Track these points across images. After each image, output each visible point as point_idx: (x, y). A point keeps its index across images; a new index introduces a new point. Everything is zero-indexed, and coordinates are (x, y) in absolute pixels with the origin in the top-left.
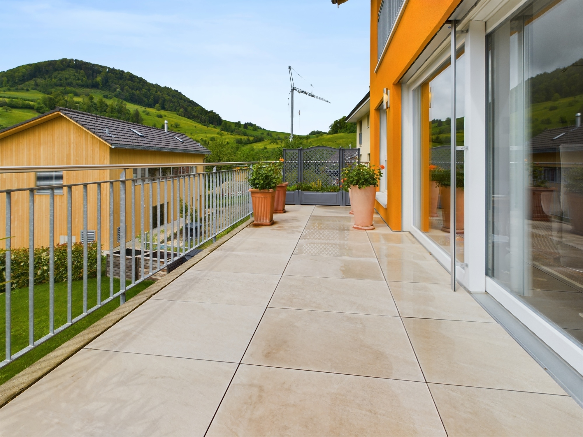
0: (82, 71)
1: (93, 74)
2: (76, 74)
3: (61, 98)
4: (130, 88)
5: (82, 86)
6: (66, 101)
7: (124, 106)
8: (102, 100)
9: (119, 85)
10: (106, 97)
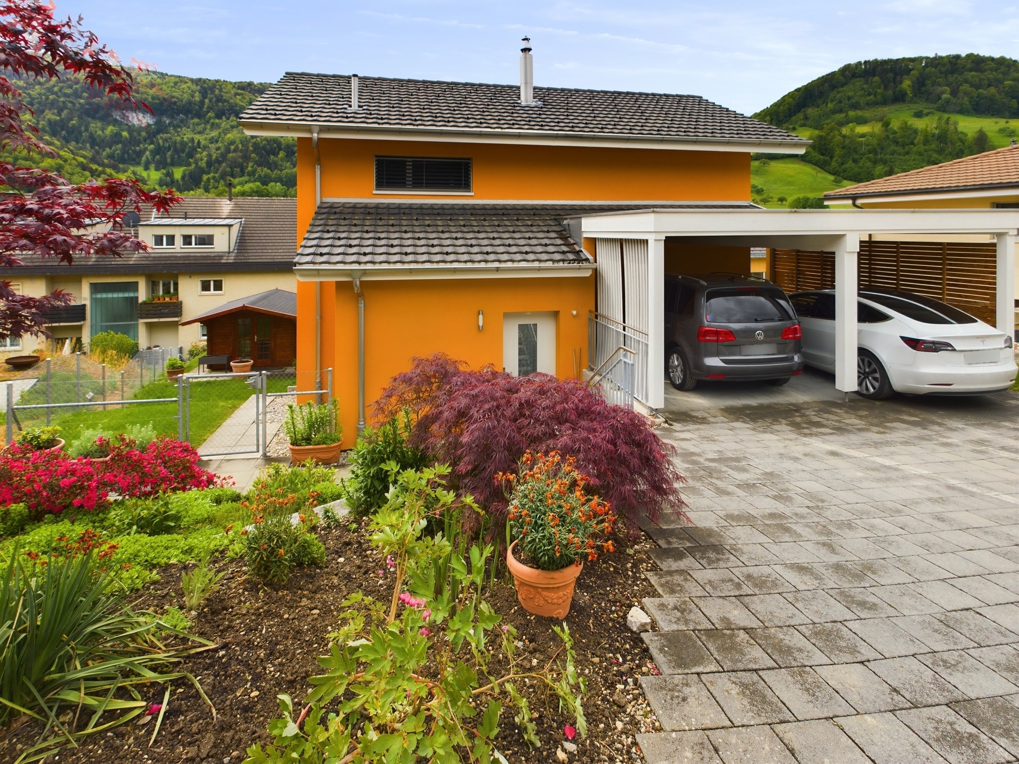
0: (876, 78)
1: (894, 78)
2: (865, 86)
3: (836, 132)
4: (972, 85)
5: (876, 104)
6: (844, 136)
7: (952, 127)
8: (906, 123)
9: (948, 85)
10: (919, 115)
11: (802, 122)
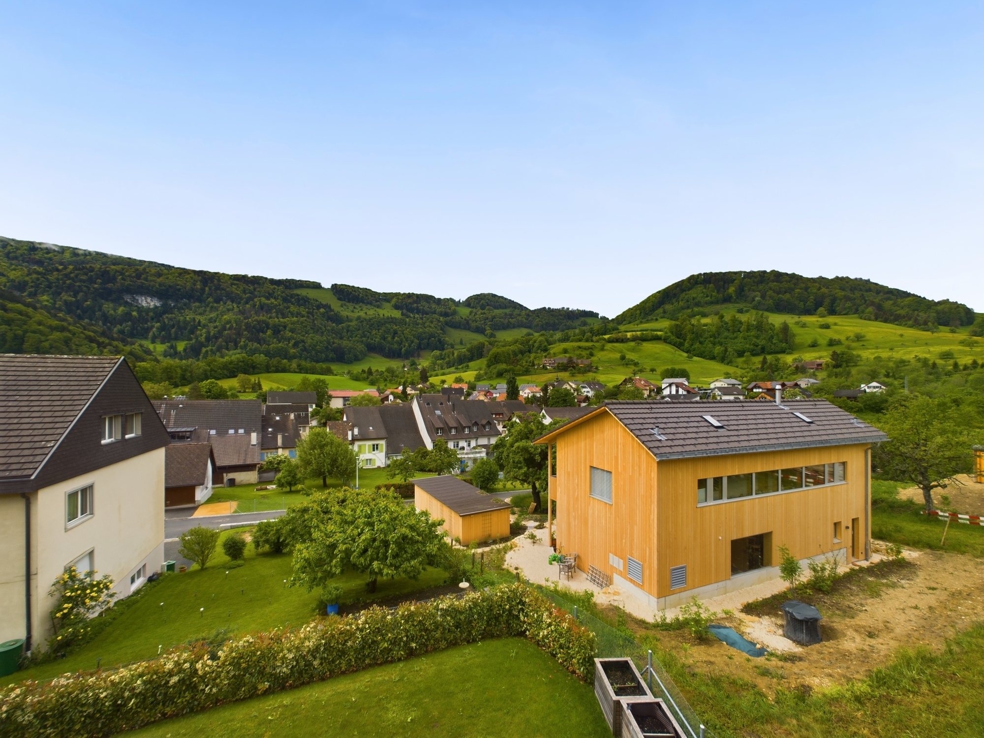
0: (711, 285)
1: (724, 285)
2: (704, 290)
3: (688, 322)
4: (774, 292)
5: (711, 303)
6: (693, 325)
7: (765, 320)
8: (735, 317)
9: (759, 291)
10: (740, 311)
11: (662, 315)
